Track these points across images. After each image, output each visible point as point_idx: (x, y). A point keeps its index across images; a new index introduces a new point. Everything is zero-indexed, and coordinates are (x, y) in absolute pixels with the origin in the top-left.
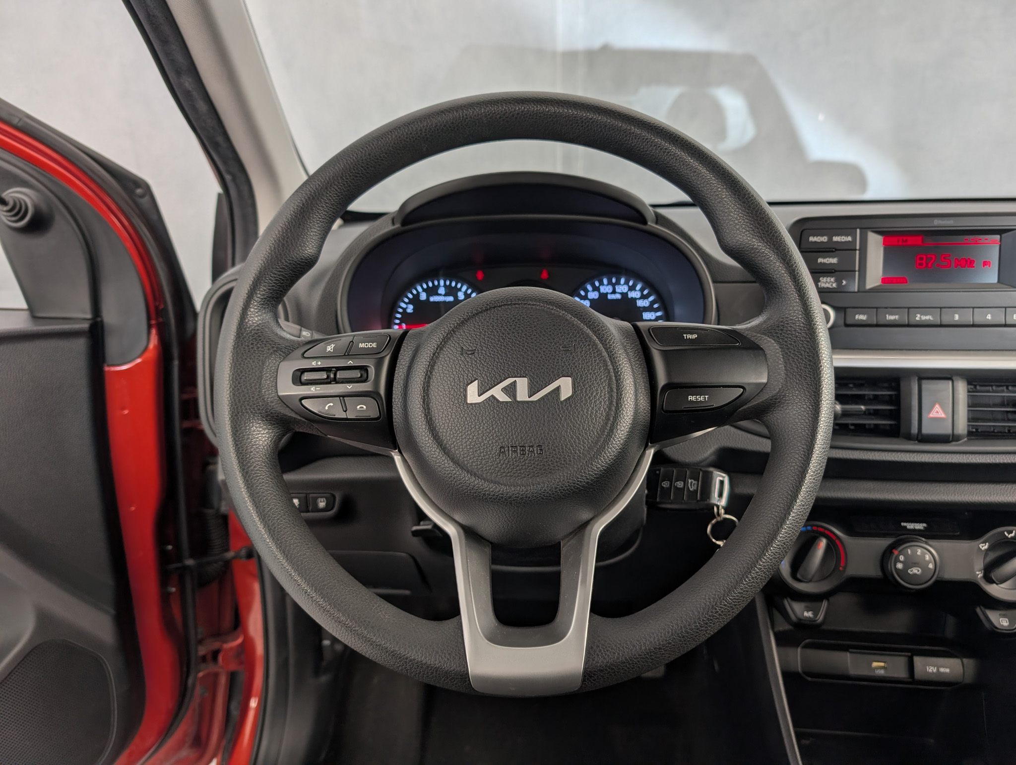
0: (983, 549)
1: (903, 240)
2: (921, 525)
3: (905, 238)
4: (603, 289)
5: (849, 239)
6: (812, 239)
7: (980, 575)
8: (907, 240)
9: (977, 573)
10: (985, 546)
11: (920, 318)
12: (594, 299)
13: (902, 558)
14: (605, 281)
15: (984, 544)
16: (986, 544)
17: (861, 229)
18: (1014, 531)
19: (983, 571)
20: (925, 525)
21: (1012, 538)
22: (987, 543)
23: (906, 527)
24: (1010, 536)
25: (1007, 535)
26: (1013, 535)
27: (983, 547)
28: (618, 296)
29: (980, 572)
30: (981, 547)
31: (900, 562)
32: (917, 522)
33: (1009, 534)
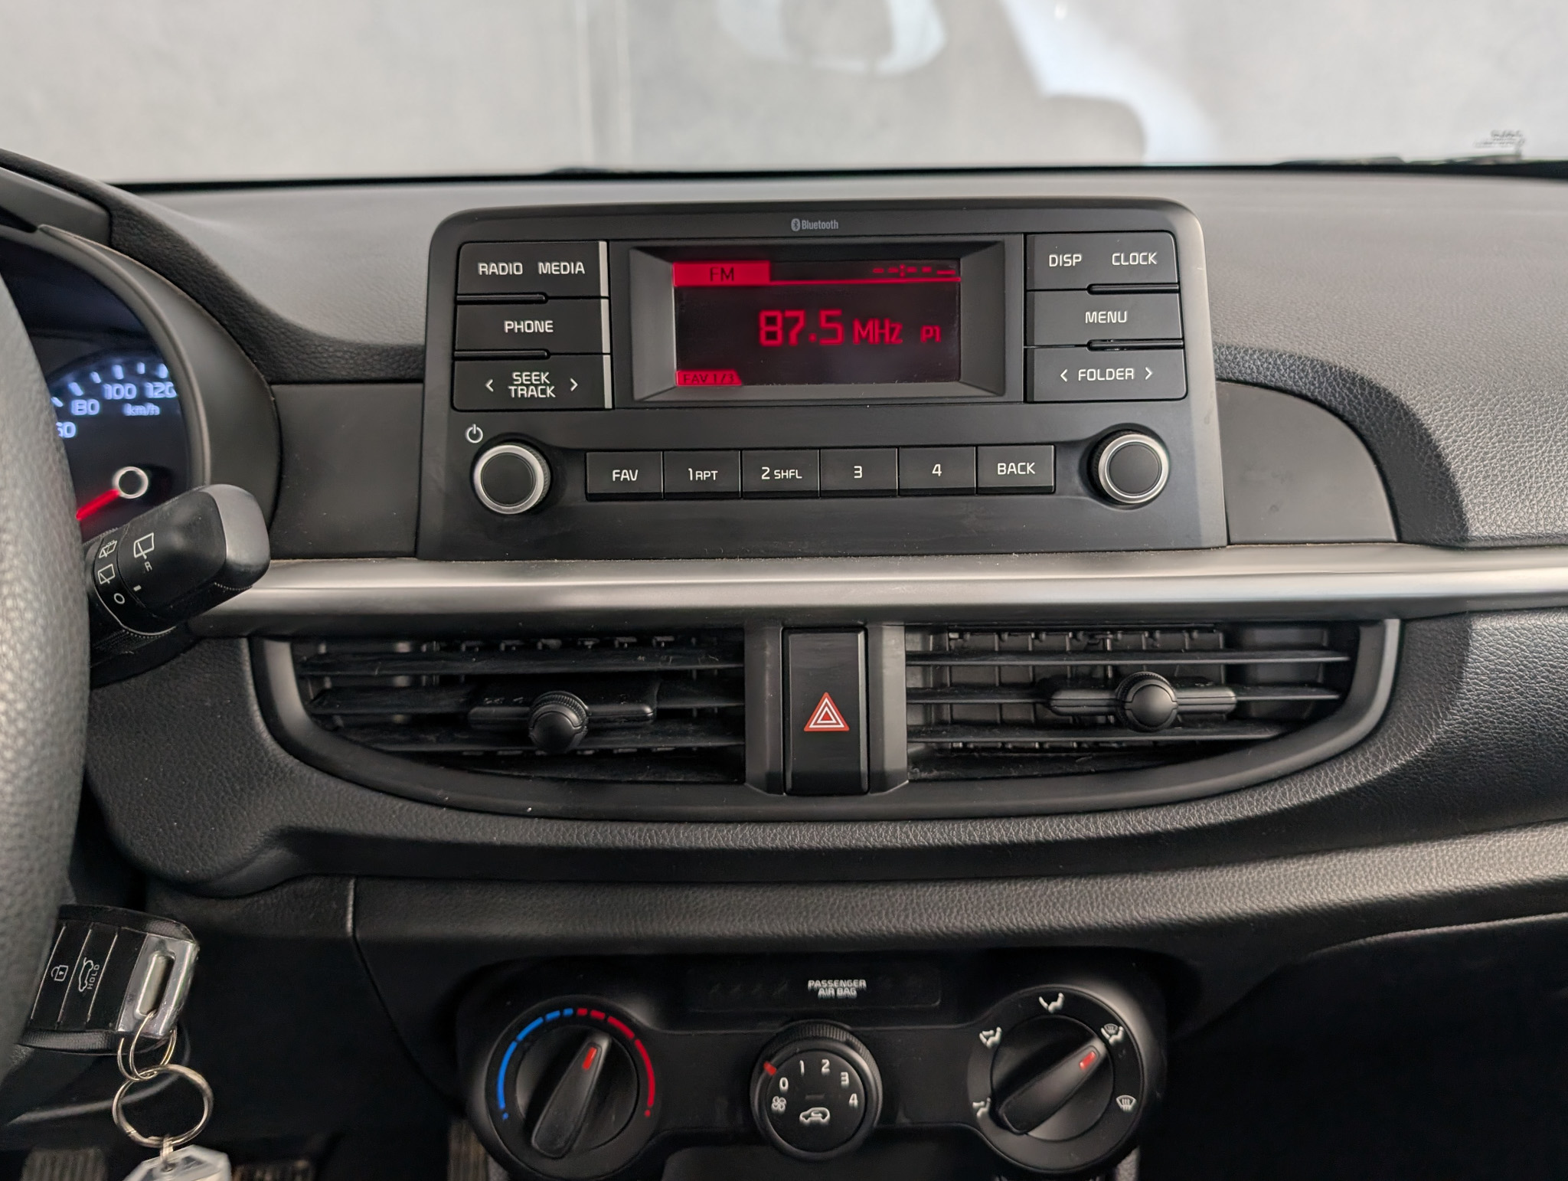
0: (989, 1043)
1: (723, 271)
2: (855, 983)
3: (727, 267)
4: (111, 392)
5: (580, 268)
6: (483, 268)
7: (981, 1109)
8: (732, 271)
9: (975, 1105)
10: (994, 1035)
11: (771, 474)
12: (87, 417)
13: (784, 1084)
14: (119, 372)
15: (991, 1032)
16: (995, 1032)
17: (608, 241)
18: (1061, 995)
19: (989, 1100)
20: (863, 983)
21: (1057, 1011)
22: (999, 1029)
23: (815, 991)
24: (1052, 1007)
25: (1045, 1004)
26: (1058, 1003)
27: (987, 1038)
28: (153, 410)
29: (982, 1103)
30: (984, 1040)
31: (781, 1094)
32: (845, 978)
33: (1049, 1004)
